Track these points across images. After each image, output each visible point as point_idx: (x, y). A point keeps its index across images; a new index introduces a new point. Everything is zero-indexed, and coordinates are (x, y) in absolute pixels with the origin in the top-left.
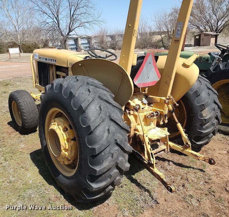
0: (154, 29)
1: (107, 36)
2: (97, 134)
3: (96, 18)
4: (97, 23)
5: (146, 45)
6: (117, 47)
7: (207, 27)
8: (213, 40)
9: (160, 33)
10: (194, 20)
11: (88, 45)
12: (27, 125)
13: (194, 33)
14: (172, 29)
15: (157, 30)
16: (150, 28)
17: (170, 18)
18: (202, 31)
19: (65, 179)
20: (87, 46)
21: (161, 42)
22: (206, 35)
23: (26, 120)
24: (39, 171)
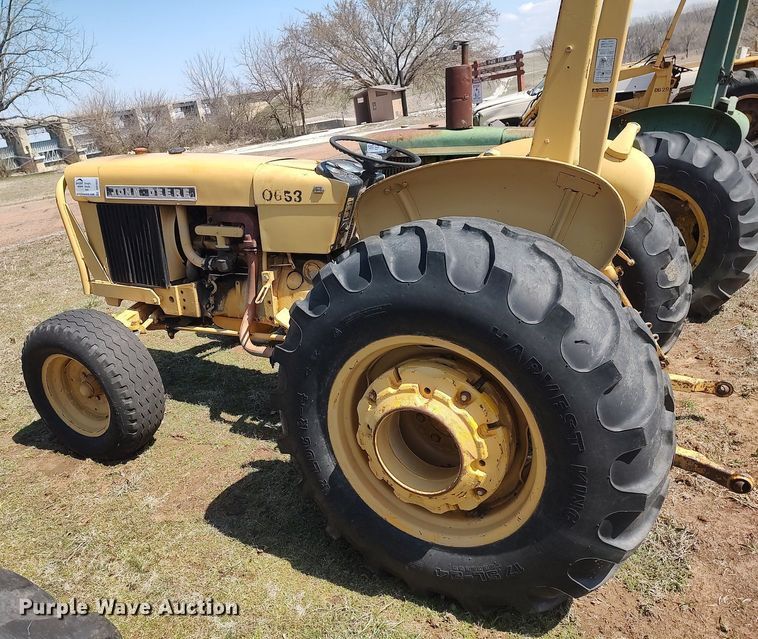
0: (248, 85)
1: (114, 114)
2: (630, 384)
3: (80, 61)
4: (84, 76)
5: (235, 131)
6: (152, 144)
7: (376, 73)
8: (397, 104)
9: (265, 96)
10: (344, 56)
11: (54, 148)
12: (138, 427)
13: (348, 90)
14: (295, 84)
15: (256, 89)
16: (236, 83)
17: (282, 55)
18: (367, 85)
19: (460, 557)
20: (53, 150)
21: (274, 121)
22: (380, 93)
23: (131, 410)
24: (293, 567)
